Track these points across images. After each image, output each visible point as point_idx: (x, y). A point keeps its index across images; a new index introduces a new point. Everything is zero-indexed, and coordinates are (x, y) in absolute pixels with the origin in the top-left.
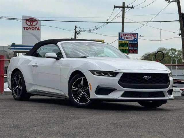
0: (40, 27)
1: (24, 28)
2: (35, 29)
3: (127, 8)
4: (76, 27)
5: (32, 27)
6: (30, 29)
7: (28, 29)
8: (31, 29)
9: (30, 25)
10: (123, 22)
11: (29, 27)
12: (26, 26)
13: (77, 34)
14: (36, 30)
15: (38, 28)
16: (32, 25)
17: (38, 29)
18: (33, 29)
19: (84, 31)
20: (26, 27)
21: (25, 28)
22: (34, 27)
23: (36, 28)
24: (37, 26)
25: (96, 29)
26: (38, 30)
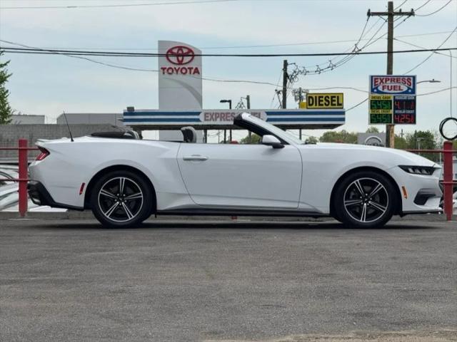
0: (201, 66)
1: (163, 69)
2: (188, 70)
3: (399, 16)
4: (286, 64)
5: (181, 67)
6: (177, 71)
7: (173, 71)
8: (179, 72)
9: (177, 62)
10: (390, 52)
11: (173, 66)
12: (168, 65)
13: (288, 81)
14: (190, 73)
15: (196, 69)
16: (180, 63)
17: (197, 71)
18: (184, 71)
19: (306, 72)
20: (167, 67)
21: (166, 71)
22: (187, 66)
23: (190, 69)
24: (193, 65)
25: (332, 67)
26: (196, 74)
